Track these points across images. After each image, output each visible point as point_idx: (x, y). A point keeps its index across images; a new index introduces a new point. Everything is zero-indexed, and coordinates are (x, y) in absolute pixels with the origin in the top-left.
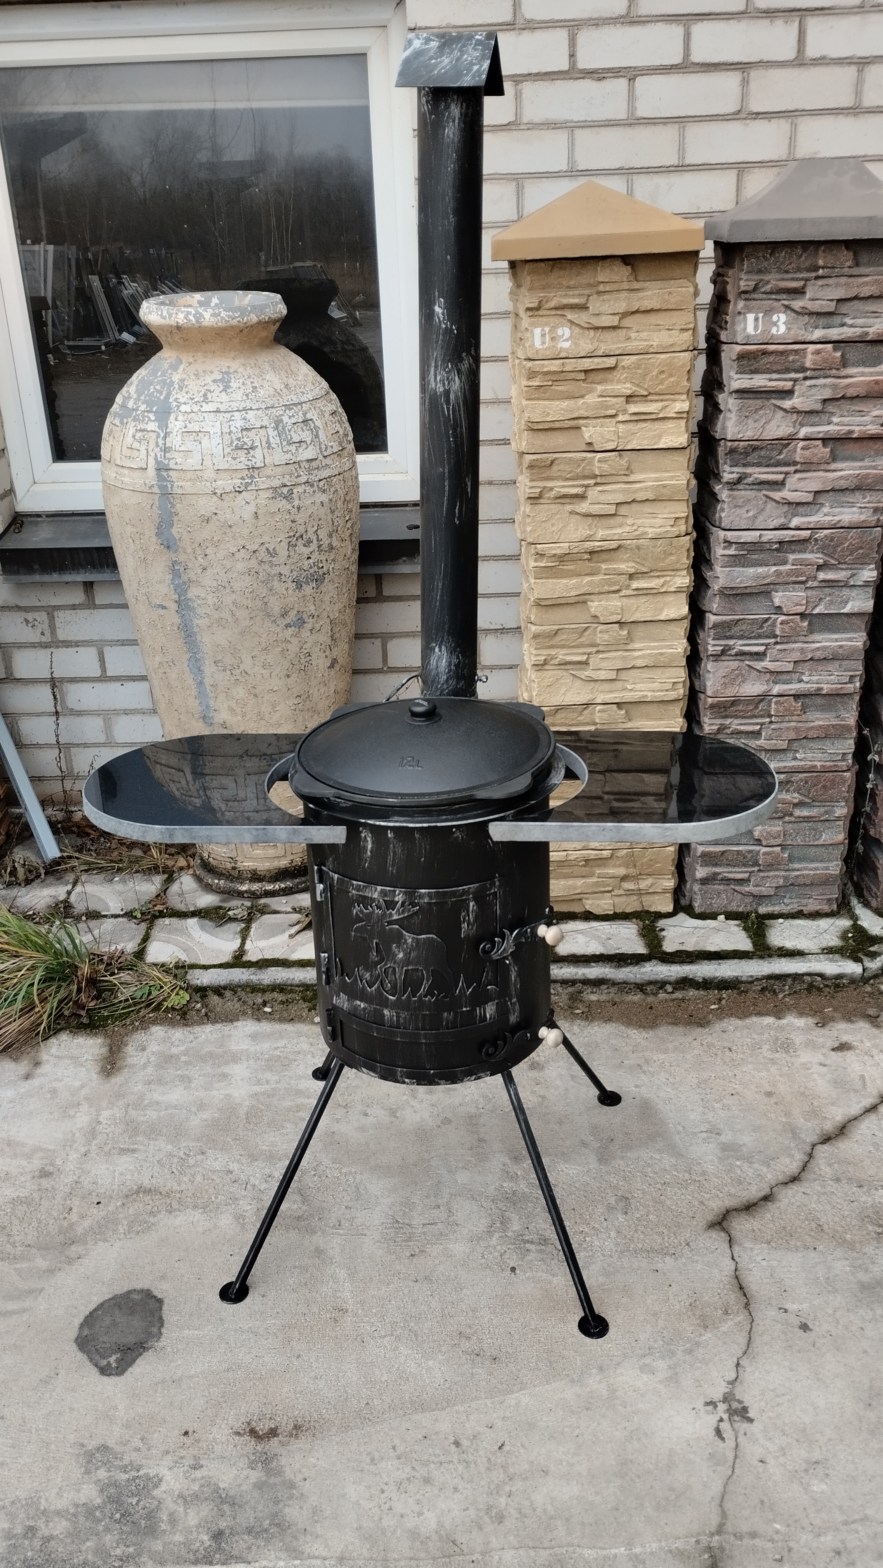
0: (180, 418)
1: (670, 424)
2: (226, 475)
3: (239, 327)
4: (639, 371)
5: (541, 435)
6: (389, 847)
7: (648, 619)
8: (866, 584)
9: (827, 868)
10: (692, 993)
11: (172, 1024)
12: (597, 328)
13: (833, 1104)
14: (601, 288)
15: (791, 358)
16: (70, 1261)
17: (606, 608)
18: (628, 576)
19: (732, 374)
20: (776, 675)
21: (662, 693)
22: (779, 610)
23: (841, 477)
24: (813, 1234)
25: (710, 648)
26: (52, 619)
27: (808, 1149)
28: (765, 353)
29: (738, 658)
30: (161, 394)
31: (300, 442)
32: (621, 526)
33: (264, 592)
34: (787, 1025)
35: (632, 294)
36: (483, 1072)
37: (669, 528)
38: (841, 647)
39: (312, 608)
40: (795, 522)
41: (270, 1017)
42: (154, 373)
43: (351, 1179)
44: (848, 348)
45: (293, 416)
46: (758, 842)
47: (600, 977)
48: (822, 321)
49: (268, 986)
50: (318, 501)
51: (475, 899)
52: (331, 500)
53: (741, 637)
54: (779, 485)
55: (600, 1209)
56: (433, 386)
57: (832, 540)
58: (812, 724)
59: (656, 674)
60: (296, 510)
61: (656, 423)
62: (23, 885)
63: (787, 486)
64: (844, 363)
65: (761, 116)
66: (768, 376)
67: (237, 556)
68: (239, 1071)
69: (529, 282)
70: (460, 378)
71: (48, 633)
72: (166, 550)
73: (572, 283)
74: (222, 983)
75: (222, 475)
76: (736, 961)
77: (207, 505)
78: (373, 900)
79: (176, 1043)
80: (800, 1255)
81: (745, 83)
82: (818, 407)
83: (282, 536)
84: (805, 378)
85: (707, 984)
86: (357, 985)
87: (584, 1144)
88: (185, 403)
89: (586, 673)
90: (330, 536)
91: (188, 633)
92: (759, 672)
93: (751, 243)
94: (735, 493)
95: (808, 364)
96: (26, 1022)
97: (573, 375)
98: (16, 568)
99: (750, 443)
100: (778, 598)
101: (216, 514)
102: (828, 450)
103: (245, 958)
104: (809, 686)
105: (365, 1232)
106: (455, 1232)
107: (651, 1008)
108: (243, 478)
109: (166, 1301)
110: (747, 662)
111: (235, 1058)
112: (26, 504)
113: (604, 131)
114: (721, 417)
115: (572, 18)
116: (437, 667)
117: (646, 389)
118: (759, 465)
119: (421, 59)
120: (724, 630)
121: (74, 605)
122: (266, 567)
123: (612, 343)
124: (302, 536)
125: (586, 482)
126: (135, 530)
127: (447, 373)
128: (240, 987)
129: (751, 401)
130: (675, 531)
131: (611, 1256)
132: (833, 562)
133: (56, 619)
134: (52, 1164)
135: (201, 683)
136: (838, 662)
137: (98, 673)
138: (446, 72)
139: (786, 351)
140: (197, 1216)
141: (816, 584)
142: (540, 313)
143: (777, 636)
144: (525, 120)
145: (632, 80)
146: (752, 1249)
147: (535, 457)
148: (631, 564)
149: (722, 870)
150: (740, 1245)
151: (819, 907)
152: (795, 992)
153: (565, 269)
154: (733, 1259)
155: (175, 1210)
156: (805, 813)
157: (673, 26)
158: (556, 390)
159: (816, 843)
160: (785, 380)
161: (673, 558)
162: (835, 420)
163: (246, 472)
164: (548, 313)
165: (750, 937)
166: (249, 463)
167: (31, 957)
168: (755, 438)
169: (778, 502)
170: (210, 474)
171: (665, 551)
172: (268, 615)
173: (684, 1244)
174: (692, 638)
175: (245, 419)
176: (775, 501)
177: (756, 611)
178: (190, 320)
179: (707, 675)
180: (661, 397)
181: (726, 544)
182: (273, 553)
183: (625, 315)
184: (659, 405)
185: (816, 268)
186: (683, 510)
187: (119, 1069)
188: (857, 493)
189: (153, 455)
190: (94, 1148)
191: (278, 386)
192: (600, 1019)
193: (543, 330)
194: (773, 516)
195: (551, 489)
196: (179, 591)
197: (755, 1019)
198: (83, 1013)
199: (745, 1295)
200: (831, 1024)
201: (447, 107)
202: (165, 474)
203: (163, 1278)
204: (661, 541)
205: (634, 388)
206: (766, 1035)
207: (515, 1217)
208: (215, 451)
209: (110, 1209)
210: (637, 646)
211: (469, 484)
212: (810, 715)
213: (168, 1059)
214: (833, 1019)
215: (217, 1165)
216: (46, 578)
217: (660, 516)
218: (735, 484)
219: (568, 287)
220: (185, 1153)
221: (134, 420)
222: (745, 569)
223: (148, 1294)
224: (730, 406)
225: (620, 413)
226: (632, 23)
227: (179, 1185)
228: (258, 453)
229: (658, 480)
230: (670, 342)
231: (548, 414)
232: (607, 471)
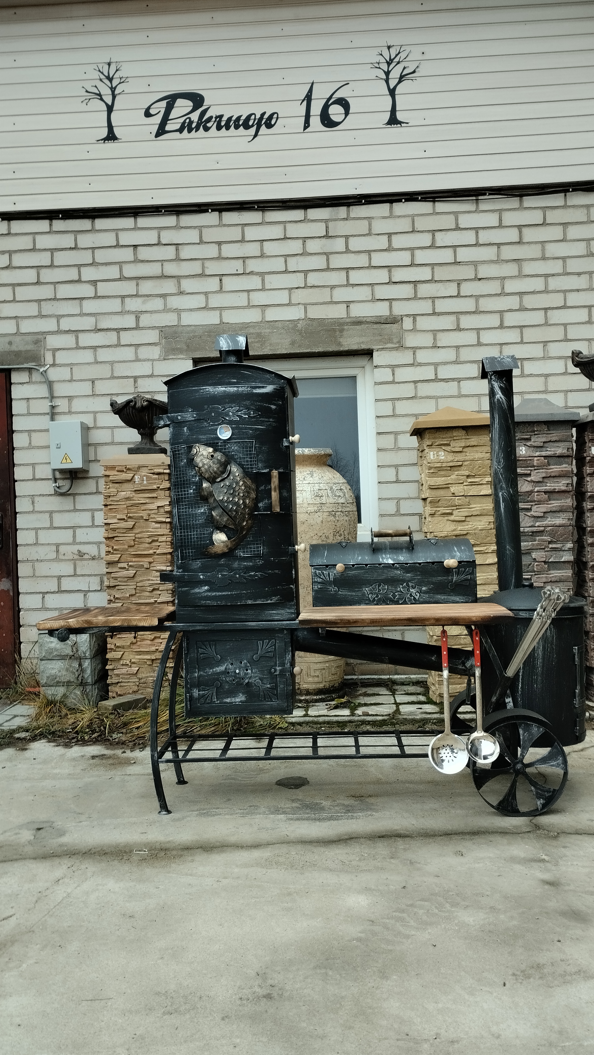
1: (484, 486)
2: (312, 506)
3: (317, 455)
4: (471, 467)
5: (435, 491)
7: (481, 563)
8: (569, 549)
12: (454, 452)
14: (455, 438)
15: (528, 462)
21: (489, 596)
22: (535, 560)
23: (553, 506)
31: (339, 496)
32: (467, 525)
35: (466, 440)
37: (487, 526)
38: (562, 576)
40: (537, 524)
44: (550, 459)
45: (337, 487)
48: (538, 449)
50: (345, 519)
54: (529, 510)
57: (553, 531)
59: (486, 586)
60: (337, 521)
61: (478, 486)
63: (533, 510)
64: (549, 464)
66: (520, 469)
67: (314, 538)
69: (428, 437)
73: (444, 436)
77: (304, 517)
82: (541, 480)
83: (331, 531)
84: (535, 470)
90: (348, 534)
95: (535, 464)
97: (445, 468)
100: (534, 555)
102: (547, 496)
108: (318, 507)
113: (449, 399)
115: (435, 362)
117: (474, 473)
123: (460, 457)
125: (453, 508)
130: (489, 527)
132: (555, 540)
136: (562, 583)
139: (526, 460)
141: (549, 549)
142: (432, 447)
143: (535, 571)
145: (458, 382)
147: (432, 498)
148: (472, 541)
153: (441, 431)
158: (439, 474)
160: (527, 470)
161: (489, 538)
162: (548, 485)
163: (319, 505)
164: (435, 447)
166: (320, 502)
169: (530, 516)
170: (306, 505)
171: (486, 535)
174: (500, 572)
175: (319, 486)
180: (480, 476)
183: (464, 447)
184: (480, 479)
185: (534, 431)
186: (492, 518)
188: (560, 513)
191: (331, 477)
193: (434, 453)
194: (529, 522)
195: (439, 511)
204: (484, 531)
205: (470, 473)
208: (308, 497)
217: (483, 521)
219: (443, 438)
225: (464, 482)
228: (324, 498)
229: (481, 507)
230: (482, 456)
231: (436, 483)
232: (461, 504)
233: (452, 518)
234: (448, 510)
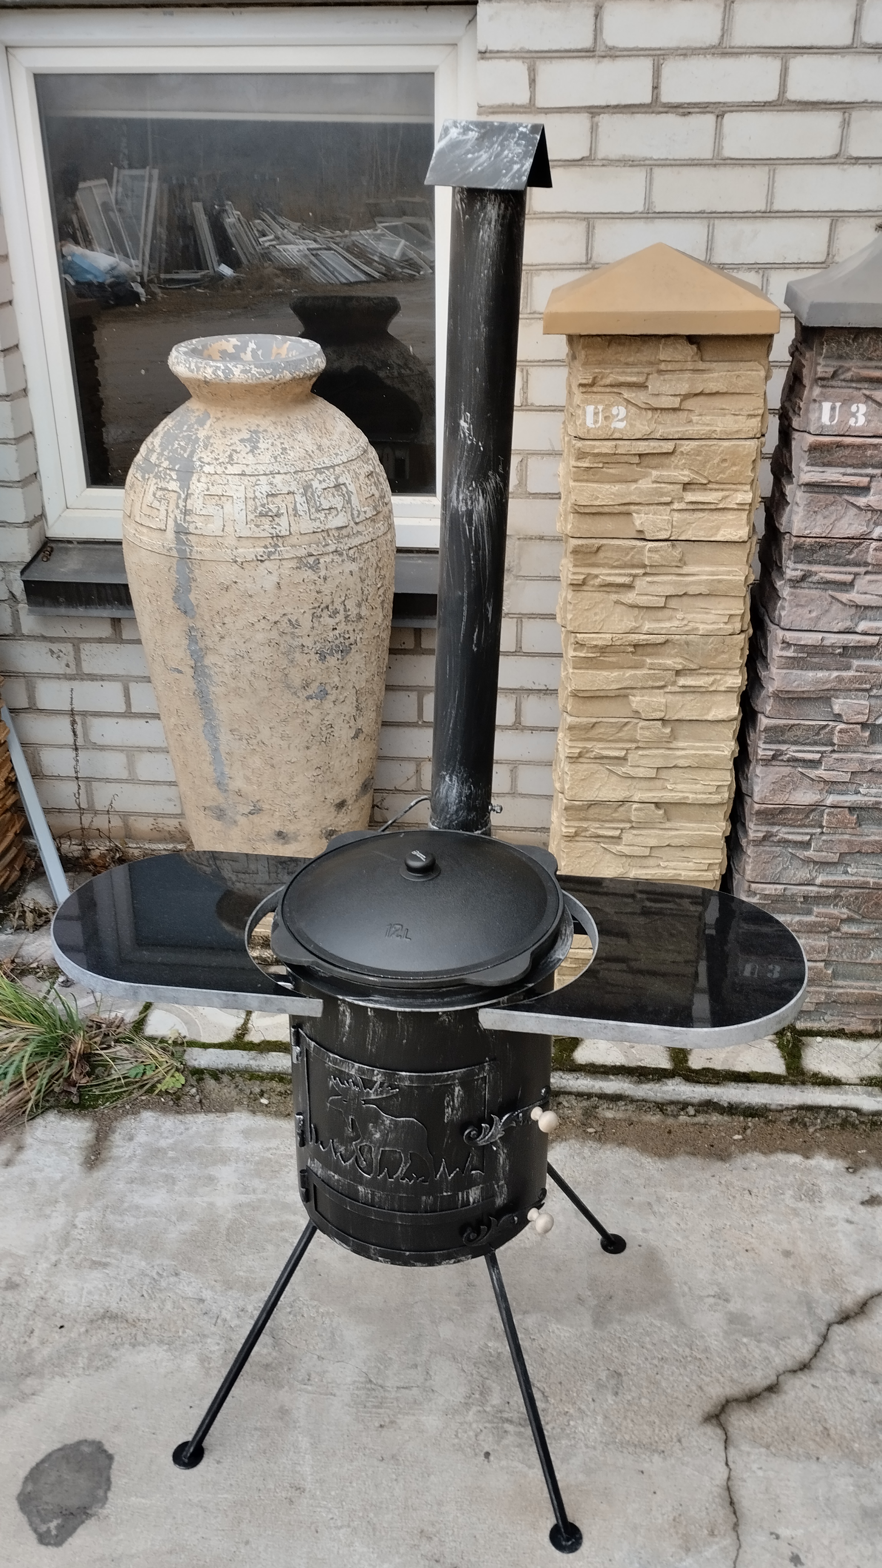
0: (203, 479)
1: (730, 516)
2: (249, 543)
3: (270, 384)
4: (699, 457)
5: (589, 520)
6: (368, 1026)
7: (694, 718)
9: (874, 988)
10: (715, 1118)
11: (164, 1109)
12: (655, 409)
13: (856, 1273)
14: (663, 366)
15: (869, 453)
16: (24, 1397)
17: (649, 704)
18: (674, 672)
19: (803, 465)
20: (831, 786)
21: (705, 796)
22: (838, 718)
24: (818, 1439)
25: (760, 752)
26: (77, 651)
27: (823, 1329)
28: (839, 445)
29: (791, 763)
30: (185, 451)
31: (330, 509)
32: (670, 619)
33: (284, 663)
34: (815, 1167)
35: (697, 375)
36: (463, 1255)
37: (722, 626)
39: (336, 679)
40: (862, 626)
41: (265, 1110)
42: (179, 427)
43: (327, 1321)
45: (324, 480)
47: (618, 1092)
49: (267, 1073)
50: (347, 571)
51: (462, 1084)
52: (361, 569)
53: (795, 743)
54: (847, 586)
55: (589, 1386)
56: (455, 504)
58: (867, 839)
59: (700, 775)
60: (322, 580)
61: (715, 513)
62: (31, 930)
63: (856, 587)
65: (860, 161)
66: (842, 470)
67: (257, 626)
68: (226, 1174)
69: (583, 356)
70: (485, 499)
71: (73, 665)
72: (183, 615)
73: (631, 359)
74: (221, 1067)
75: (244, 542)
76: (766, 1086)
77: (227, 573)
78: (350, 1076)
79: (165, 1135)
80: (801, 1466)
81: (845, 124)
83: (306, 607)
85: (732, 1109)
86: (331, 1156)
87: (580, 1300)
88: (209, 464)
89: (624, 770)
90: (359, 605)
91: (203, 699)
92: (813, 780)
93: (832, 328)
94: (798, 591)
96: (14, 1098)
97: (626, 458)
98: (41, 600)
99: (817, 540)
100: (838, 705)
101: (236, 582)
103: (248, 1038)
104: (866, 799)
105: (335, 1391)
106: (430, 1400)
107: (670, 1132)
108: (266, 547)
109: (116, 1458)
110: (800, 770)
111: (224, 1158)
112: (57, 529)
113: (686, 171)
114: (788, 509)
115: (658, 46)
116: (447, 797)
117: (706, 477)
118: (826, 563)
119: (457, 152)
120: (776, 734)
121: (101, 638)
122: (288, 638)
123: (671, 426)
124: (327, 607)
125: (634, 571)
126: (152, 591)
127: (470, 492)
128: (238, 1072)
129: (821, 496)
130: (729, 628)
131: (595, 1448)
133: (82, 651)
134: (20, 1274)
135: (216, 750)
137: (122, 708)
138: (482, 171)
139: (864, 445)
140: (159, 1353)
142: (595, 389)
143: (835, 744)
144: (601, 154)
145: (720, 116)
146: (749, 1454)
147: (580, 541)
148: (679, 660)
150: (735, 1447)
151: (862, 1027)
152: (828, 1127)
153: (624, 344)
154: (727, 1464)
155: (139, 1344)
156: (854, 929)
157: (770, 59)
158: (607, 473)
159: (863, 961)
160: (861, 475)
161: (724, 656)
163: (270, 540)
164: (603, 390)
165: (783, 1057)
166: (273, 531)
167: (23, 1029)
168: (823, 535)
169: (845, 605)
170: (231, 541)
171: (716, 650)
172: (289, 687)
173: (675, 1440)
174: (742, 739)
175: (271, 484)
176: (841, 602)
177: (814, 718)
178: (218, 376)
179: (756, 780)
180: (722, 486)
181: (784, 645)
182: (295, 625)
183: (686, 397)
184: (720, 494)
186: (740, 607)
187: (104, 1161)
189: (172, 516)
190: (66, 1257)
191: (310, 447)
192: (613, 1140)
193: (596, 408)
194: (838, 619)
195: (597, 576)
196: (195, 656)
197: (780, 1157)
198: (74, 1090)
199: (735, 1513)
200: (863, 1170)
201: (483, 207)
202: (184, 537)
203: (116, 1428)
204: (712, 638)
205: (693, 476)
206: (791, 1178)
207: (496, 1388)
208: (237, 517)
209: (72, 1335)
210: (681, 744)
211: (490, 609)
212: (866, 829)
213: (155, 1153)
214: (866, 1164)
215: (190, 1291)
216: (72, 612)
217: (713, 612)
218: (798, 582)
219: (627, 364)
220: (158, 1273)
221: (156, 477)
222: (803, 672)
223: (98, 1447)
224: (798, 500)
225: (676, 501)
226: (724, 54)
227: (147, 1312)
228: (283, 521)
229: (713, 574)
230: (736, 427)
231: (597, 498)
232: (656, 562)
234: (620, 575)
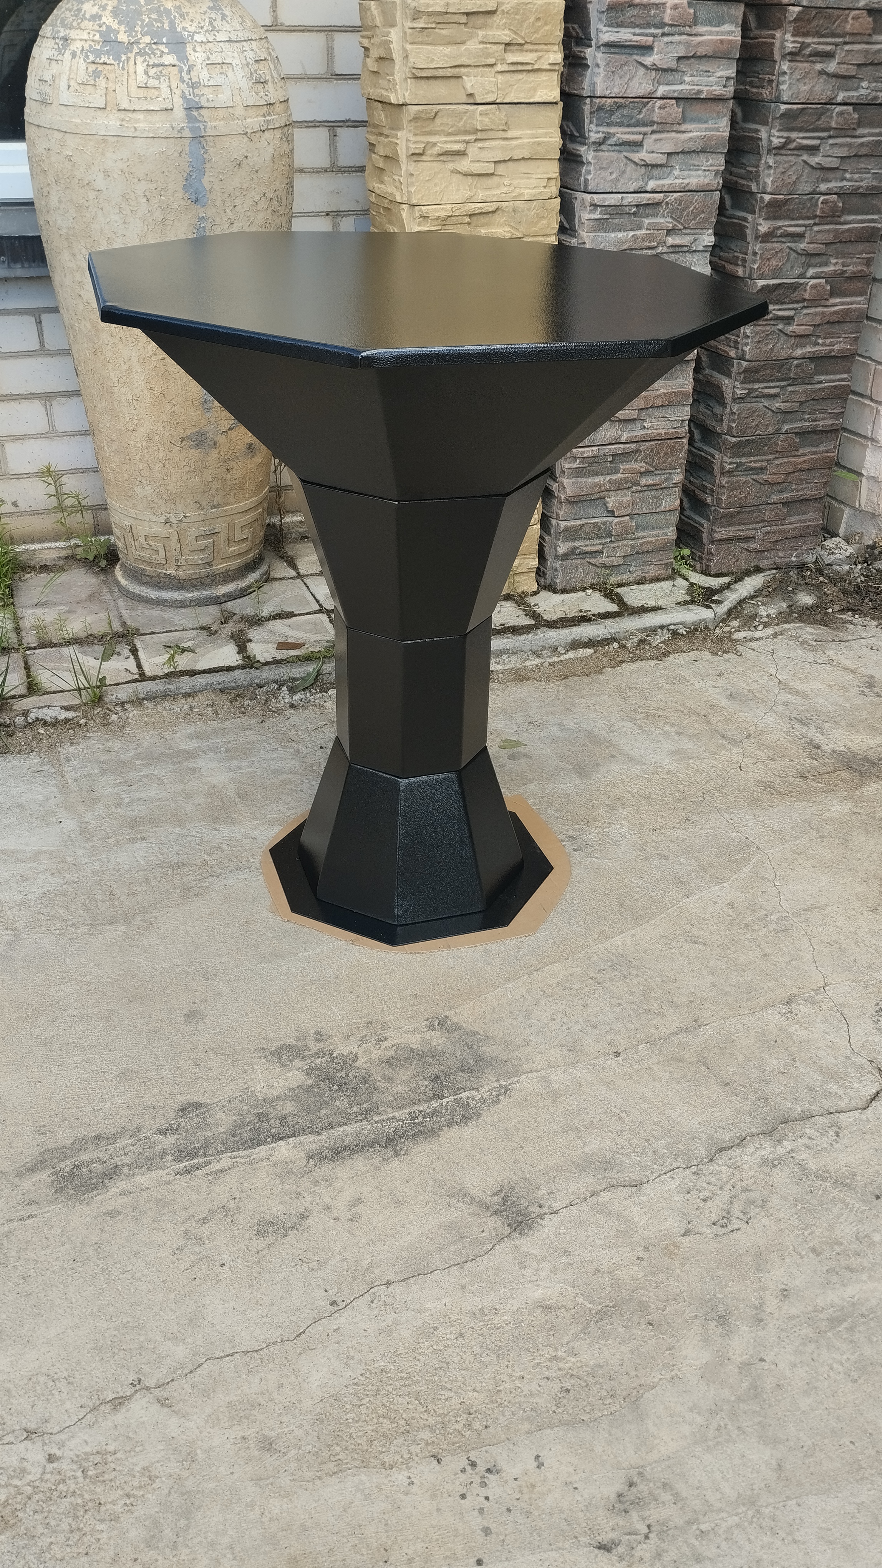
1: (543, 77)
2: (253, 112)
4: (517, 17)
5: (424, 85)
8: (705, 249)
9: (666, 534)
10: (582, 651)
15: (652, 10)
19: (602, 25)
23: (690, 139)
28: (630, 5)
32: (498, 186)
34: (671, 664)
37: (542, 189)
40: (651, 185)
46: (611, 513)
54: (637, 145)
57: (679, 205)
58: (658, 392)
61: (531, 74)
63: (645, 147)
66: (632, 30)
72: (193, 205)
75: (250, 112)
76: (607, 621)
77: (239, 147)
82: (673, 64)
84: (663, 35)
85: (591, 643)
94: (600, 154)
95: (666, 19)
97: (456, 18)
99: (616, 100)
102: (680, 110)
103: (149, 674)
108: (264, 116)
114: (588, 73)
117: (522, 38)
118: (621, 124)
125: (468, 138)
129: (617, 56)
130: (547, 192)
132: (681, 227)
141: (665, 250)
147: (420, 108)
148: (507, 229)
149: (581, 545)
151: (658, 573)
156: (650, 481)
158: (439, 34)
159: (658, 510)
160: (646, 35)
161: (545, 222)
162: (687, 79)
165: (611, 601)
166: (267, 98)
168: (621, 95)
169: (637, 164)
171: (538, 214)
176: (634, 163)
180: (536, 47)
181: (592, 208)
184: (535, 55)
186: (557, 170)
188: (702, 156)
194: (632, 179)
195: (435, 144)
204: (535, 203)
205: (513, 36)
206: (658, 673)
217: (534, 176)
218: (600, 144)
222: (607, 234)
224: (598, 62)
225: (499, 63)
228: (270, 87)
229: (533, 137)
231: (433, 60)
232: (487, 126)
233: (464, 165)
234: (455, 142)
